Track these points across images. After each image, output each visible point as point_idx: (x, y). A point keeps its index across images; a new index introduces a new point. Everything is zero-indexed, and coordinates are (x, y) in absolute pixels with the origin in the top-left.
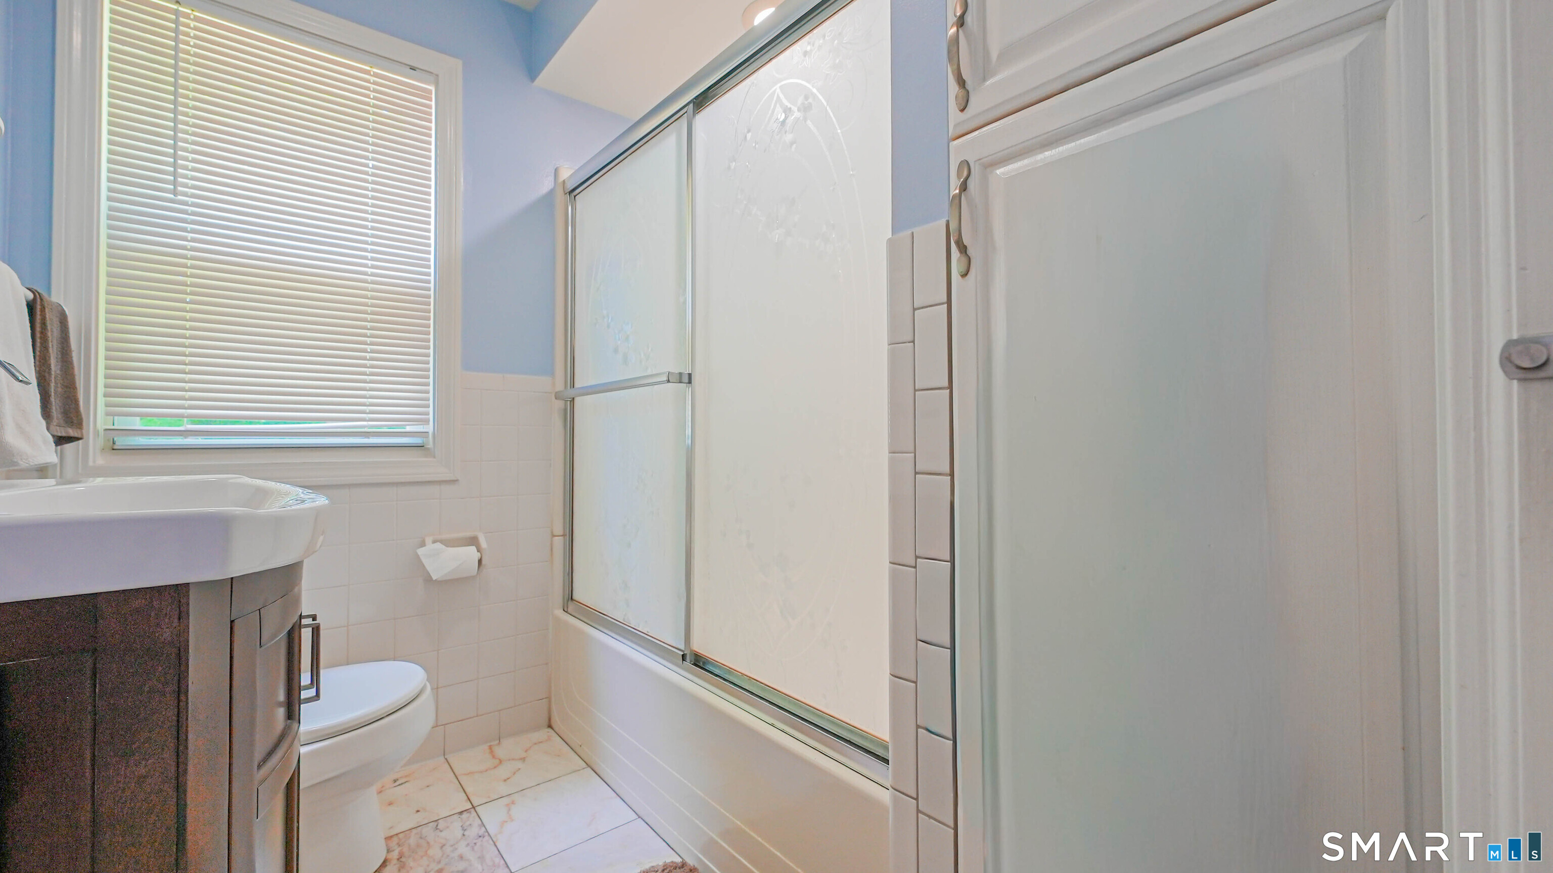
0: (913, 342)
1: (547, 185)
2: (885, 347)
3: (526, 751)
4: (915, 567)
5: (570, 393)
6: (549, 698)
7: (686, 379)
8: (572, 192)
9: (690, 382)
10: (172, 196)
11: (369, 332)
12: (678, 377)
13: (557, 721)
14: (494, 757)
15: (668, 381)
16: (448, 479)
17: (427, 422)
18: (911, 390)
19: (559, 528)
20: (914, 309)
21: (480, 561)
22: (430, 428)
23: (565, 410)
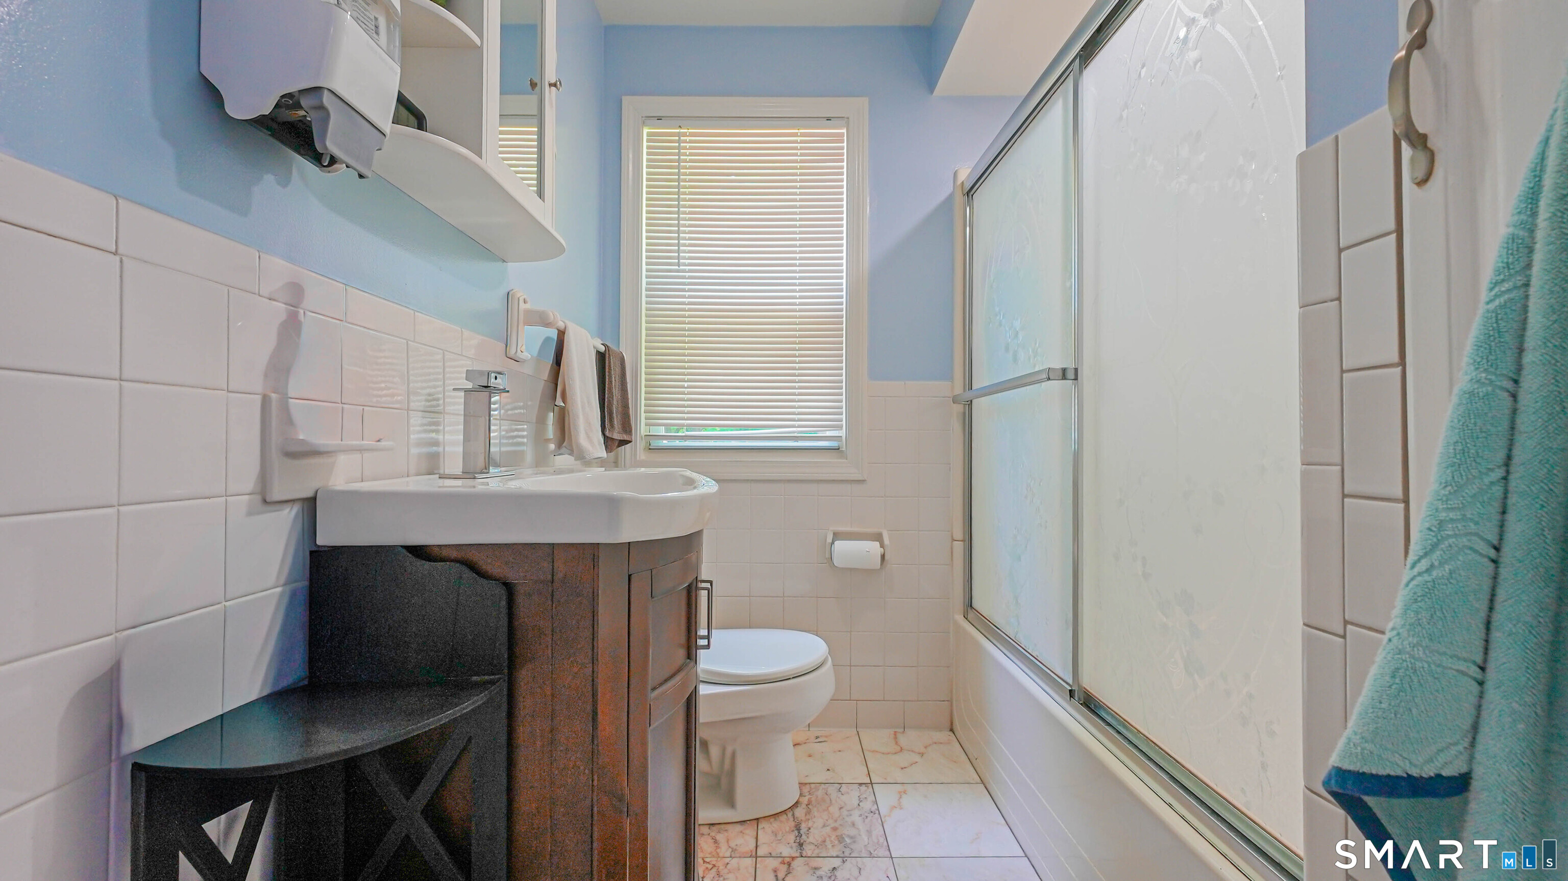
0: (1339, 299)
1: (947, 190)
2: (1294, 310)
3: (926, 747)
4: (1344, 637)
5: (968, 395)
6: (950, 701)
7: (1071, 374)
8: (970, 193)
9: (1076, 379)
10: (677, 267)
11: (797, 353)
12: (1061, 374)
13: (957, 726)
14: (897, 743)
15: (1049, 379)
16: (856, 479)
17: (840, 427)
18: (1337, 371)
19: (959, 533)
20: (1340, 251)
21: (883, 557)
22: (842, 433)
23: (964, 413)
